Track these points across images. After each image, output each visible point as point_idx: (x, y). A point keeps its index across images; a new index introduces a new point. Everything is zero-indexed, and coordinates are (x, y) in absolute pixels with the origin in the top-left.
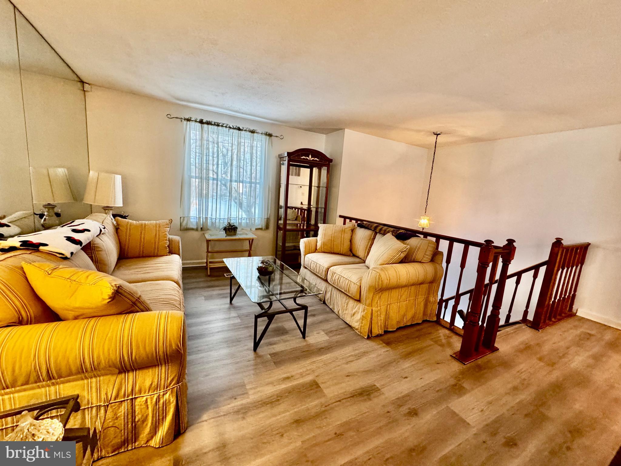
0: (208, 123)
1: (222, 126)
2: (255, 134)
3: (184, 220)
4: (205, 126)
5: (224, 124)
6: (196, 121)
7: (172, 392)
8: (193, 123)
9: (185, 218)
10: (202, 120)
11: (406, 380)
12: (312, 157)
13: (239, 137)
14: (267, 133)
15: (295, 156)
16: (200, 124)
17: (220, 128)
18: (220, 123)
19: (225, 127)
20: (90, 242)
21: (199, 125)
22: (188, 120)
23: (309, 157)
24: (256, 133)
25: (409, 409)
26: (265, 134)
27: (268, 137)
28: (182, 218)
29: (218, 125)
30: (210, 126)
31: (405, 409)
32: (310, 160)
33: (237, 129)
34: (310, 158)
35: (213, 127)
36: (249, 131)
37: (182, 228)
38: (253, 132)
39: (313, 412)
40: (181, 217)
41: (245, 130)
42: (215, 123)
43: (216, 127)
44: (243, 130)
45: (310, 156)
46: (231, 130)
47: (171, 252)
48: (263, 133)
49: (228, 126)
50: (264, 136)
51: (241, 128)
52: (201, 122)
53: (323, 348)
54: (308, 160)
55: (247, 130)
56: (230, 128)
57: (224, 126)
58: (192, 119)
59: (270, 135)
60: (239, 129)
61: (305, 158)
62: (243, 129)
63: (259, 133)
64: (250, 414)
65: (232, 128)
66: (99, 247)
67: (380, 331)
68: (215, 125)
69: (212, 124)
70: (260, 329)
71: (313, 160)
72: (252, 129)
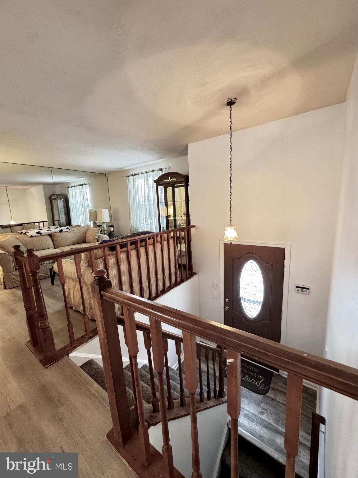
1: (140, 174)
2: (154, 172)
4: (134, 176)
5: (140, 172)
9: (132, 228)
12: (171, 179)
15: (160, 181)
21: (132, 177)
22: (129, 176)
23: (169, 179)
26: (159, 170)
27: (161, 172)
29: (138, 174)
30: (136, 176)
33: (146, 173)
36: (151, 172)
43: (138, 176)
45: (170, 178)
50: (159, 172)
51: (148, 171)
52: (132, 175)
56: (143, 173)
59: (162, 170)
61: (166, 181)
63: (156, 171)
71: (172, 181)
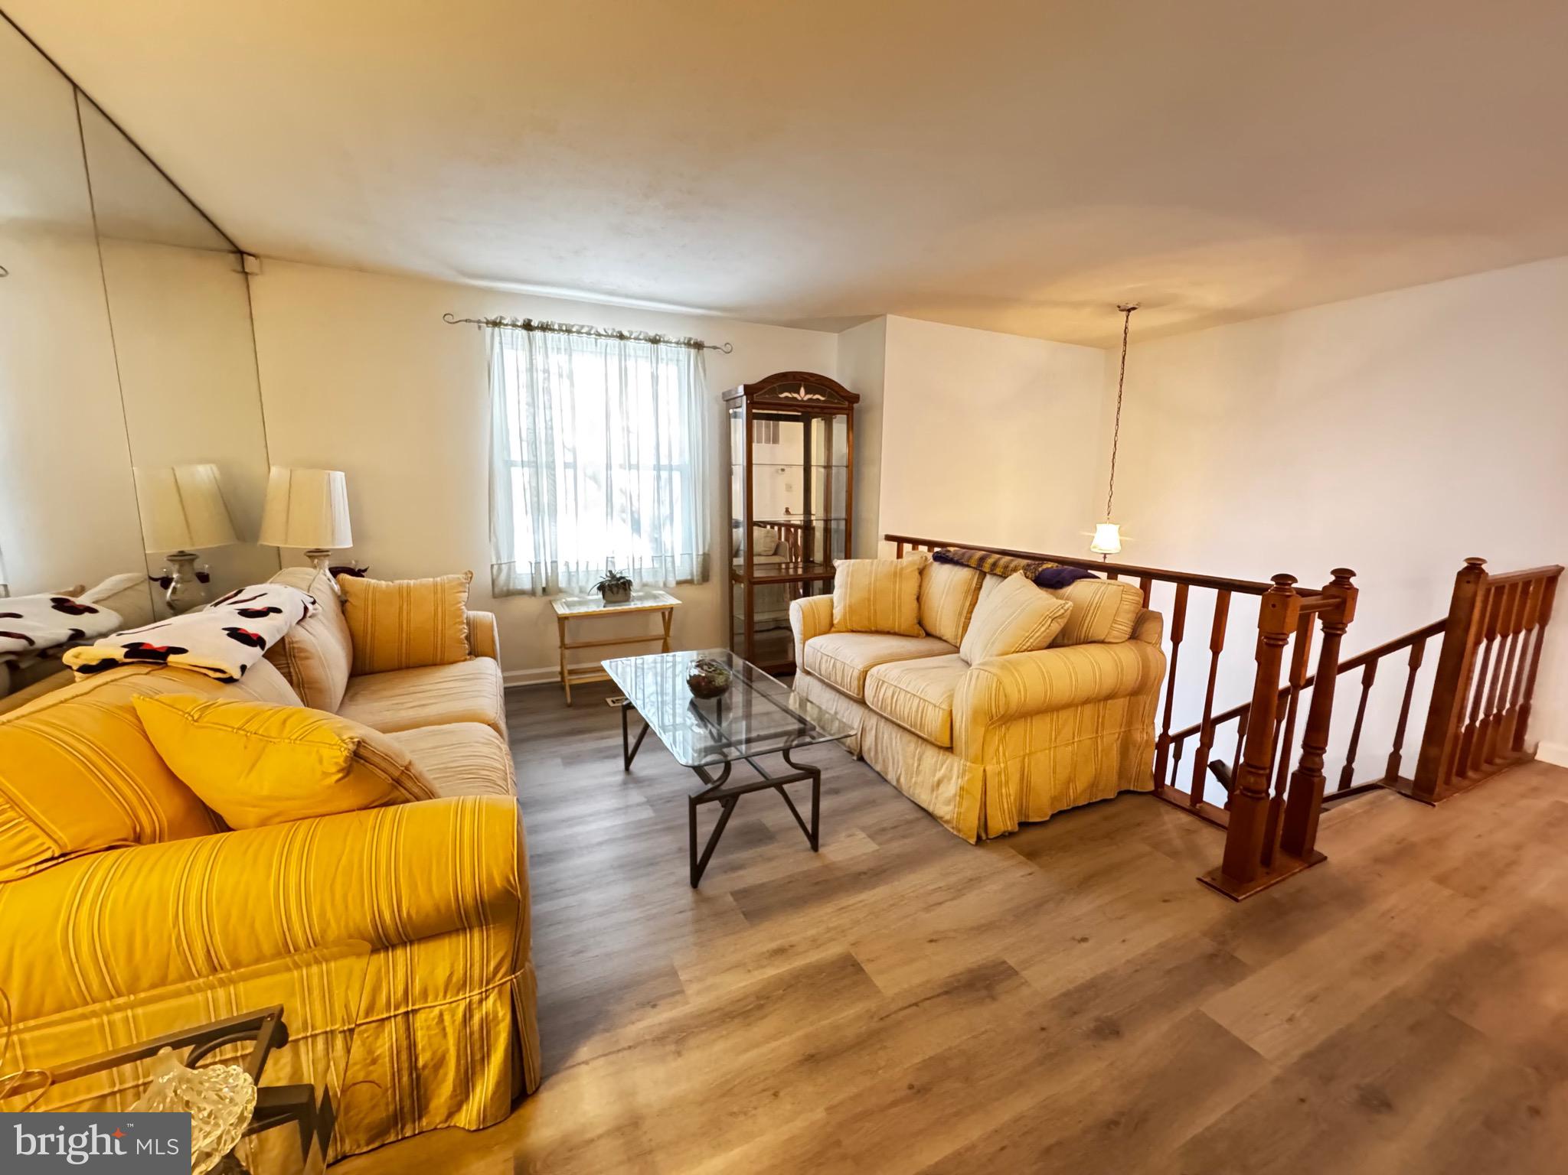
0: (545, 328)
1: (579, 332)
2: (662, 346)
3: (500, 570)
4: (538, 335)
5: (582, 327)
6: (514, 325)
7: (500, 993)
8: (507, 331)
9: (503, 566)
10: (530, 321)
11: (1084, 945)
12: (807, 393)
13: (623, 356)
14: (690, 339)
15: (765, 393)
16: (524, 332)
17: (574, 337)
18: (573, 326)
19: (586, 333)
20: (283, 639)
21: (522, 333)
22: (496, 324)
23: (798, 393)
24: (664, 342)
25: (1097, 1019)
26: (685, 344)
27: (693, 351)
28: (496, 567)
29: (569, 331)
30: (549, 334)
31: (1085, 1022)
32: (802, 401)
33: (617, 337)
34: (802, 395)
35: (556, 335)
36: (646, 340)
37: (496, 590)
38: (655, 341)
39: (850, 1033)
40: (492, 566)
41: (635, 339)
42: (560, 325)
43: (563, 336)
44: (630, 338)
45: (802, 391)
46: (602, 341)
47: (474, 653)
48: (682, 340)
49: (592, 332)
50: (683, 350)
51: (626, 333)
52: (528, 326)
53: (865, 873)
54: (798, 400)
55: (641, 337)
57: (584, 330)
58: (505, 322)
59: (698, 346)
60: (621, 337)
61: (790, 395)
62: (631, 334)
63: (671, 343)
64: (692, 1042)
65: (603, 335)
66: (301, 650)
67: (1009, 823)
68: (560, 330)
69: (553, 330)
70: (705, 831)
71: (810, 400)
72: (652, 334)
